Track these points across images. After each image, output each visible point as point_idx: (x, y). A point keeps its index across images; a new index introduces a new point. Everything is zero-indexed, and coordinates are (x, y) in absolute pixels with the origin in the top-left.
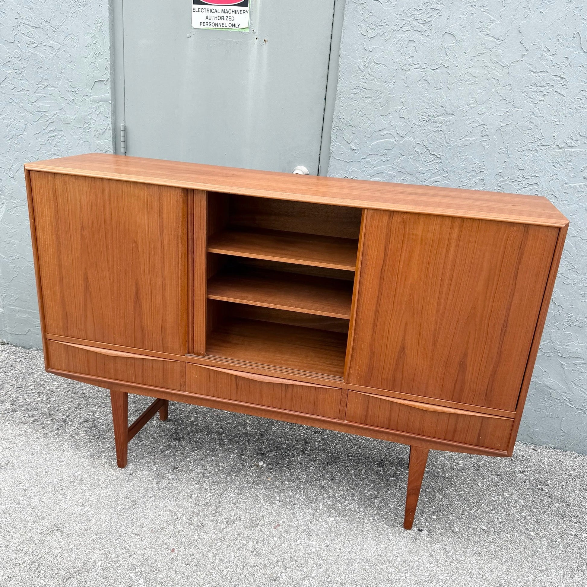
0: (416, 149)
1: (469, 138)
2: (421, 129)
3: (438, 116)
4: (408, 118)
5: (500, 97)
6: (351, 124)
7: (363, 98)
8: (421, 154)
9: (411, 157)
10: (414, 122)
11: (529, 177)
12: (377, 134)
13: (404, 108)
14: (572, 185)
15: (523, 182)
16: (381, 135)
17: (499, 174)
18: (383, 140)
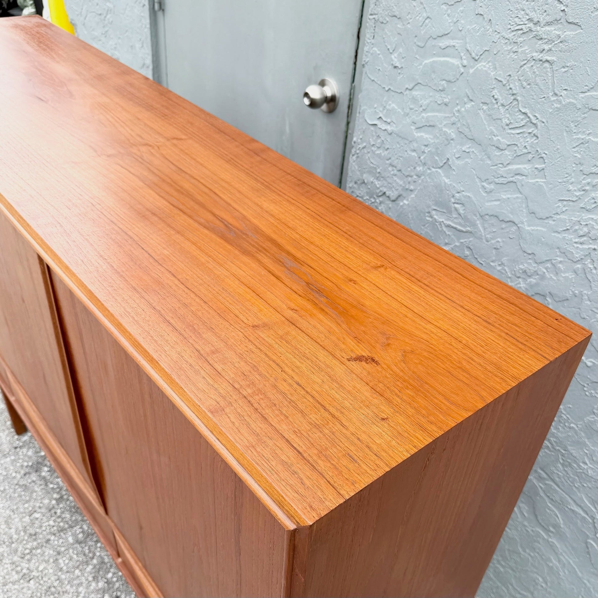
0: (495, 92)
2: (510, 48)
6: (397, 13)
8: (503, 105)
9: (485, 107)
12: (433, 43)
16: (440, 48)
18: (442, 59)
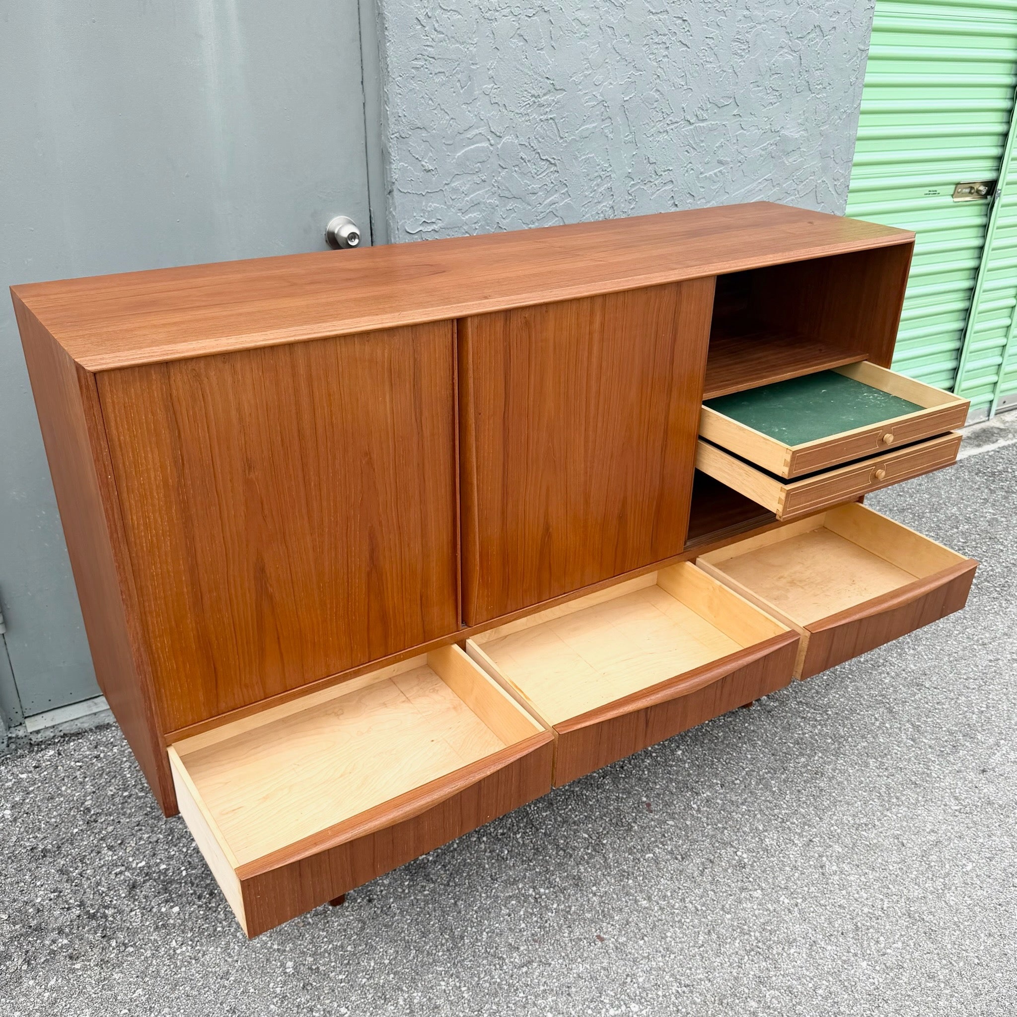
0: (522, 154)
1: (587, 126)
2: (523, 119)
3: (545, 95)
4: (503, 103)
5: (617, 55)
6: (419, 125)
7: (431, 76)
8: (529, 161)
9: (516, 169)
10: (513, 109)
11: (662, 173)
12: (462, 137)
13: (495, 86)
14: (707, 175)
15: (656, 182)
16: (469, 139)
17: (629, 176)
18: (472, 147)
